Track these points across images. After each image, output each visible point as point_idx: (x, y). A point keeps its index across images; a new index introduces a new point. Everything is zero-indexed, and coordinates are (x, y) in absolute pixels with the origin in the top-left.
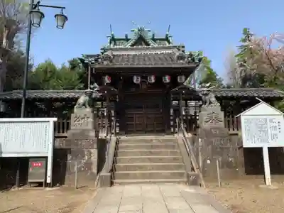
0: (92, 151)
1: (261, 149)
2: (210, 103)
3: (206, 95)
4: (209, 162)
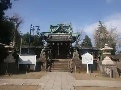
0: (45, 63)
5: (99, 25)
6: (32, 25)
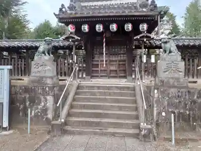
0: (48, 98)
2: (170, 52)
3: (166, 42)
4: (164, 114)
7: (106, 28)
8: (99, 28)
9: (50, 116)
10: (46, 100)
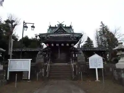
1: (95, 69)
2: (81, 54)
4: (79, 73)
5: (101, 26)
6: (25, 22)
7: (60, 45)
8: (57, 45)
9: (43, 75)
10: (42, 70)
